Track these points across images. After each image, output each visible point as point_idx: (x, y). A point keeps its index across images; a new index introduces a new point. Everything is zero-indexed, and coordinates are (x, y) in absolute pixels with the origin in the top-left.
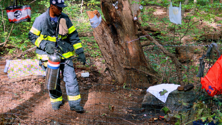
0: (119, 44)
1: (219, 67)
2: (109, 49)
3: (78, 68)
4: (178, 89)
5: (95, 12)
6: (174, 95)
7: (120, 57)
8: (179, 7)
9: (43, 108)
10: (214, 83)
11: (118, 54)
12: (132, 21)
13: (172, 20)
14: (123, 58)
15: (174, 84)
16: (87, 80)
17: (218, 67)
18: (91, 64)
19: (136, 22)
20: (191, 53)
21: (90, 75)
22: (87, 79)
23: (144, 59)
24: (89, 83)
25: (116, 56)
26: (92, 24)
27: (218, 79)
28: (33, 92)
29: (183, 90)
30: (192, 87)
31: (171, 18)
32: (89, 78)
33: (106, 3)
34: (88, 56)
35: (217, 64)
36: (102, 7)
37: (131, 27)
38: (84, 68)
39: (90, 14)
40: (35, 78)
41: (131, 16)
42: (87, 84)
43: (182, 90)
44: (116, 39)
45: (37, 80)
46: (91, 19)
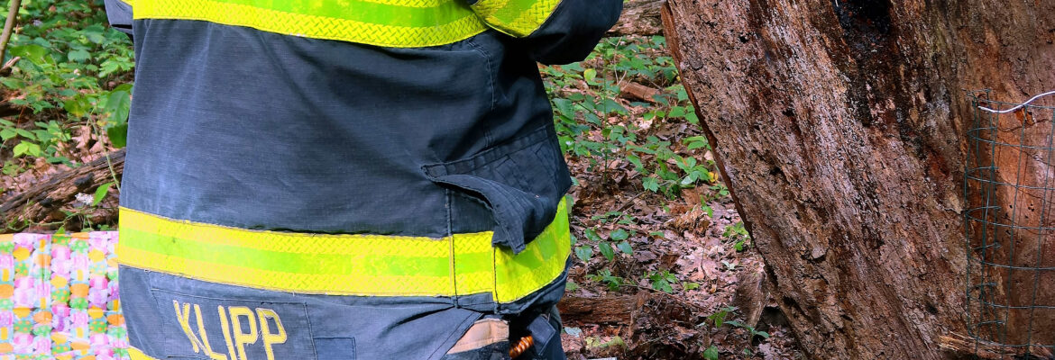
0: (906, 131)
2: (811, 171)
7: (909, 248)
11: (898, 216)
14: (944, 263)
18: (644, 256)
25: (876, 243)
44: (881, 81)
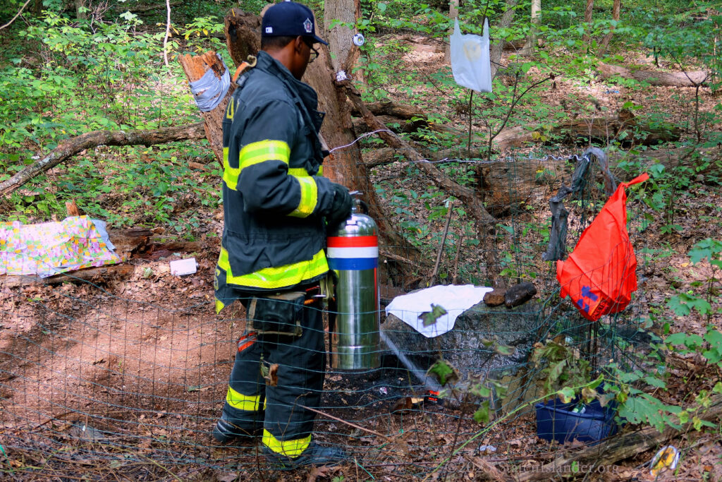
1: (613, 224)
3: (158, 246)
4: (488, 302)
5: (207, 58)
6: (475, 322)
8: (482, 35)
9: (45, 382)
10: (598, 275)
12: (332, 86)
13: (461, 78)
15: (473, 286)
16: (191, 283)
17: (610, 226)
18: (204, 230)
19: (344, 88)
20: (524, 182)
21: (198, 268)
22: (188, 280)
23: (374, 207)
24: (198, 294)
26: (198, 97)
27: (612, 264)
28: (8, 332)
29: (500, 305)
30: (530, 295)
31: (458, 73)
32: (196, 278)
33: (243, 28)
34: (193, 204)
35: (605, 217)
36: (232, 41)
37: (329, 105)
38: (178, 245)
39: (193, 64)
40: (14, 285)
41: (326, 69)
42: (191, 296)
43: (498, 302)
45: (22, 289)
46: (194, 83)
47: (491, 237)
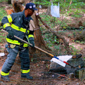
12: (35, 16)
13: (53, 15)
16: (4, 58)
19: (38, 17)
21: (5, 55)
23: (43, 41)
30: (81, 56)
37: (35, 20)
43: (75, 58)
47: (68, 46)
